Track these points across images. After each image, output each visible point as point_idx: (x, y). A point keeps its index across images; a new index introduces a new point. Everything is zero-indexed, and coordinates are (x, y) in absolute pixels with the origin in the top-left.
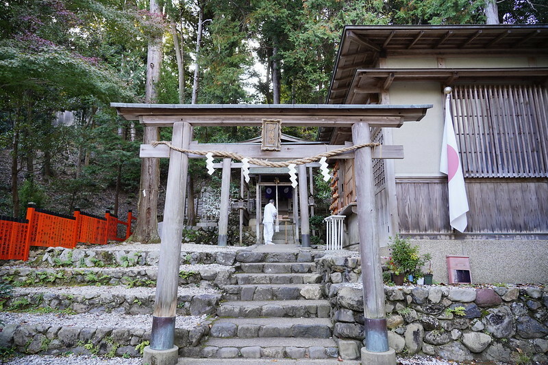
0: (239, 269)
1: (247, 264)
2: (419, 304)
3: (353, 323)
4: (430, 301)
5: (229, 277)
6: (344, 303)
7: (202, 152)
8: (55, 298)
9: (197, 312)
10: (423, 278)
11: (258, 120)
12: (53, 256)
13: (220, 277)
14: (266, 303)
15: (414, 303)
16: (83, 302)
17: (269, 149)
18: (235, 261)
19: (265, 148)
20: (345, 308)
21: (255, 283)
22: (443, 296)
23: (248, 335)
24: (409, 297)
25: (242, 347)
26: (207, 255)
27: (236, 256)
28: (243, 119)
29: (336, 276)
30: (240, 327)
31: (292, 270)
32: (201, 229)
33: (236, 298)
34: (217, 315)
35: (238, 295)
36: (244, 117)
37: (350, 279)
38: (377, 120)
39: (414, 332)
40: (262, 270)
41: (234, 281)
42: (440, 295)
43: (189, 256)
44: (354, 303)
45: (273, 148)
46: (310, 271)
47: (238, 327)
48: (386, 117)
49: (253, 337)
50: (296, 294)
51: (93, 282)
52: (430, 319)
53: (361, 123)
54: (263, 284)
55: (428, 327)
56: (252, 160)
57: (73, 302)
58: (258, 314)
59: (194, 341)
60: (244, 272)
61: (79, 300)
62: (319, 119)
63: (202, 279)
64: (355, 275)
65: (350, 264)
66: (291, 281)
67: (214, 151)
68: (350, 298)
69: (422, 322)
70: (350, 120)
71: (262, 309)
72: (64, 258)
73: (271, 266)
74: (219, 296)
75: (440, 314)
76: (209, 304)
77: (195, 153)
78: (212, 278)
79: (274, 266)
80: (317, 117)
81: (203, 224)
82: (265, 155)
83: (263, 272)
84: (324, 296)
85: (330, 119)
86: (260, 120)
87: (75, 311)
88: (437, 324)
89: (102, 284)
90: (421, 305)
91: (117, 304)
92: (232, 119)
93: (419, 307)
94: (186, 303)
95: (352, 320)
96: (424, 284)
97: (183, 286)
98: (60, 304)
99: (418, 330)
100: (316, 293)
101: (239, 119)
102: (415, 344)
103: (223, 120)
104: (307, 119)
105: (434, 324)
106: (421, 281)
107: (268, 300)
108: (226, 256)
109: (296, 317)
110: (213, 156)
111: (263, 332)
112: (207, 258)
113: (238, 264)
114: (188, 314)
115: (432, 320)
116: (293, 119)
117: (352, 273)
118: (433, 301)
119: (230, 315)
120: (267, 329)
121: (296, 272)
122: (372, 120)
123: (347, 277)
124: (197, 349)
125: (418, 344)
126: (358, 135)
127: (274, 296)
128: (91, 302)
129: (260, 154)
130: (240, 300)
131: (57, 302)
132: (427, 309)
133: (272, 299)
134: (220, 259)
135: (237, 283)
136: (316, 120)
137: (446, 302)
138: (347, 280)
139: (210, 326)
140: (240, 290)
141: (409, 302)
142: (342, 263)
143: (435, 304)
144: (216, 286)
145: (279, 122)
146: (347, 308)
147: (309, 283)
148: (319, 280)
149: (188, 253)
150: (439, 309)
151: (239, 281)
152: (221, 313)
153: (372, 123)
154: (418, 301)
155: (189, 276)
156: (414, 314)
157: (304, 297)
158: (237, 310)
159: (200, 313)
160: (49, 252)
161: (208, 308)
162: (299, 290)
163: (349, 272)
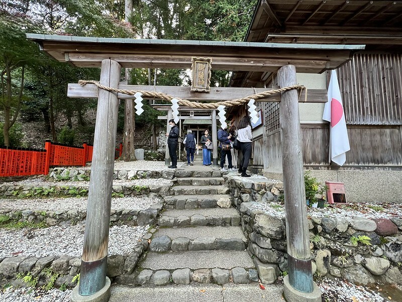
0: (176, 183)
1: (181, 179)
2: (328, 233)
3: (271, 249)
4: (337, 230)
5: (169, 190)
6: (263, 232)
7: (130, 92)
8: (31, 215)
9: (142, 223)
10: (317, 203)
11: (187, 61)
12: (57, 174)
13: (163, 190)
14: (194, 212)
15: (324, 232)
16: (54, 217)
17: (199, 90)
18: (174, 176)
19: (195, 90)
20: (263, 236)
21: (186, 194)
22: (349, 226)
23: (180, 249)
24: (319, 227)
25: (174, 270)
26: (157, 173)
27: (174, 173)
28: (173, 60)
29: (245, 197)
30: (173, 242)
31: (210, 183)
32: (160, 152)
33: (172, 207)
34: (157, 225)
35: (174, 205)
36: (174, 57)
37: (256, 199)
38: (304, 64)
39: (324, 258)
40: (190, 183)
41: (172, 193)
42: (347, 226)
43: (145, 173)
44: (273, 233)
45: (203, 90)
46: (221, 184)
47: (172, 240)
48: (313, 61)
49: (183, 251)
50: (214, 204)
51: (74, 195)
52: (337, 246)
53: (290, 66)
54: (191, 194)
55: (336, 253)
56: (182, 100)
57: (46, 217)
58: (187, 224)
59: (129, 270)
60: (179, 185)
61: (51, 215)
62: (248, 61)
63: (150, 191)
64: (259, 196)
65: (256, 187)
66: (209, 192)
67: (143, 92)
68: (269, 229)
69: (330, 248)
70: (279, 62)
71: (190, 220)
72: (64, 175)
73: (196, 181)
74: (160, 207)
75: (345, 242)
76: (152, 217)
77: (123, 93)
78: (158, 191)
79: (199, 181)
80: (246, 60)
81: (160, 150)
82: (195, 97)
83: (191, 184)
84: (233, 205)
85: (259, 62)
86: (190, 60)
87: (48, 224)
88: (344, 250)
89: (81, 196)
90: (330, 234)
91: (81, 218)
92: (161, 59)
93: (328, 236)
94: (134, 217)
95: (271, 247)
96: (318, 207)
97: (138, 196)
98: (36, 218)
99: (328, 256)
100: (228, 204)
101: (168, 59)
102: (325, 268)
103: (153, 60)
104: (236, 61)
105: (341, 250)
106: (315, 205)
107: (195, 208)
108: (168, 173)
109: (216, 226)
110: (142, 97)
111: (192, 246)
112: (156, 175)
113: (175, 179)
114: (136, 225)
115: (339, 247)
116: (223, 61)
117: (257, 194)
118: (340, 230)
119: (167, 226)
120: (195, 245)
121: (212, 185)
122: (300, 64)
123: (254, 198)
124: (133, 276)
125: (327, 269)
126: (286, 78)
127: (199, 205)
128: (60, 217)
129: (190, 95)
130: (176, 209)
131: (32, 217)
132: (335, 238)
133: (198, 208)
134: (164, 175)
135: (174, 194)
136: (245, 62)
137: (351, 232)
138: (254, 200)
139: (149, 242)
140: (175, 201)
141: (319, 232)
142: (250, 187)
143: (343, 233)
144: (160, 196)
145: (209, 61)
146: (266, 237)
147: (222, 194)
148: (228, 192)
149: (145, 171)
150: (346, 238)
151: (175, 193)
152: (160, 223)
153: (299, 66)
154: (327, 231)
155: (141, 190)
156: (323, 241)
157: (220, 207)
158: (172, 221)
159: (145, 224)
160: (55, 171)
161: (150, 220)
162: (216, 201)
163: (255, 193)
